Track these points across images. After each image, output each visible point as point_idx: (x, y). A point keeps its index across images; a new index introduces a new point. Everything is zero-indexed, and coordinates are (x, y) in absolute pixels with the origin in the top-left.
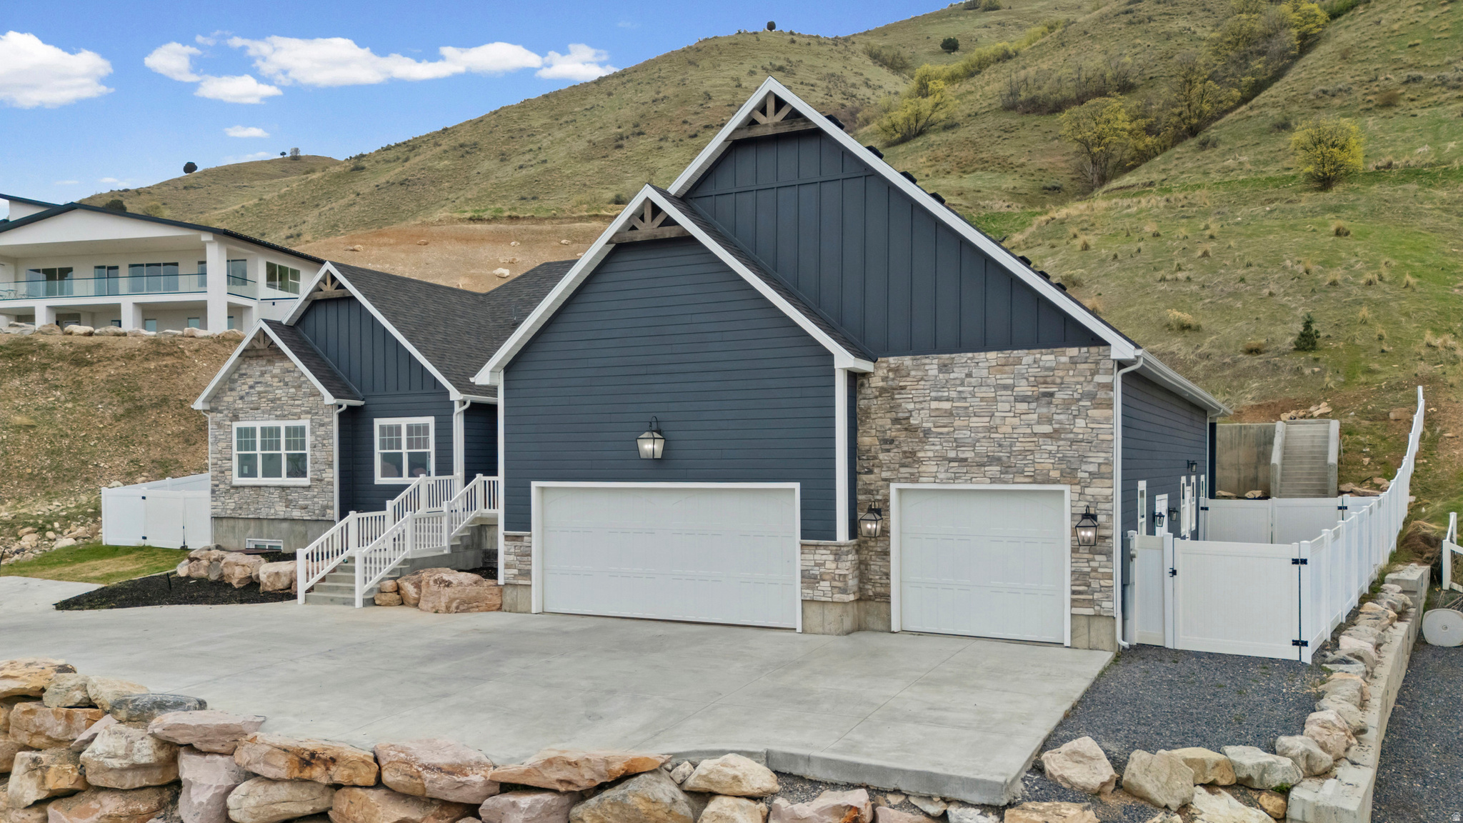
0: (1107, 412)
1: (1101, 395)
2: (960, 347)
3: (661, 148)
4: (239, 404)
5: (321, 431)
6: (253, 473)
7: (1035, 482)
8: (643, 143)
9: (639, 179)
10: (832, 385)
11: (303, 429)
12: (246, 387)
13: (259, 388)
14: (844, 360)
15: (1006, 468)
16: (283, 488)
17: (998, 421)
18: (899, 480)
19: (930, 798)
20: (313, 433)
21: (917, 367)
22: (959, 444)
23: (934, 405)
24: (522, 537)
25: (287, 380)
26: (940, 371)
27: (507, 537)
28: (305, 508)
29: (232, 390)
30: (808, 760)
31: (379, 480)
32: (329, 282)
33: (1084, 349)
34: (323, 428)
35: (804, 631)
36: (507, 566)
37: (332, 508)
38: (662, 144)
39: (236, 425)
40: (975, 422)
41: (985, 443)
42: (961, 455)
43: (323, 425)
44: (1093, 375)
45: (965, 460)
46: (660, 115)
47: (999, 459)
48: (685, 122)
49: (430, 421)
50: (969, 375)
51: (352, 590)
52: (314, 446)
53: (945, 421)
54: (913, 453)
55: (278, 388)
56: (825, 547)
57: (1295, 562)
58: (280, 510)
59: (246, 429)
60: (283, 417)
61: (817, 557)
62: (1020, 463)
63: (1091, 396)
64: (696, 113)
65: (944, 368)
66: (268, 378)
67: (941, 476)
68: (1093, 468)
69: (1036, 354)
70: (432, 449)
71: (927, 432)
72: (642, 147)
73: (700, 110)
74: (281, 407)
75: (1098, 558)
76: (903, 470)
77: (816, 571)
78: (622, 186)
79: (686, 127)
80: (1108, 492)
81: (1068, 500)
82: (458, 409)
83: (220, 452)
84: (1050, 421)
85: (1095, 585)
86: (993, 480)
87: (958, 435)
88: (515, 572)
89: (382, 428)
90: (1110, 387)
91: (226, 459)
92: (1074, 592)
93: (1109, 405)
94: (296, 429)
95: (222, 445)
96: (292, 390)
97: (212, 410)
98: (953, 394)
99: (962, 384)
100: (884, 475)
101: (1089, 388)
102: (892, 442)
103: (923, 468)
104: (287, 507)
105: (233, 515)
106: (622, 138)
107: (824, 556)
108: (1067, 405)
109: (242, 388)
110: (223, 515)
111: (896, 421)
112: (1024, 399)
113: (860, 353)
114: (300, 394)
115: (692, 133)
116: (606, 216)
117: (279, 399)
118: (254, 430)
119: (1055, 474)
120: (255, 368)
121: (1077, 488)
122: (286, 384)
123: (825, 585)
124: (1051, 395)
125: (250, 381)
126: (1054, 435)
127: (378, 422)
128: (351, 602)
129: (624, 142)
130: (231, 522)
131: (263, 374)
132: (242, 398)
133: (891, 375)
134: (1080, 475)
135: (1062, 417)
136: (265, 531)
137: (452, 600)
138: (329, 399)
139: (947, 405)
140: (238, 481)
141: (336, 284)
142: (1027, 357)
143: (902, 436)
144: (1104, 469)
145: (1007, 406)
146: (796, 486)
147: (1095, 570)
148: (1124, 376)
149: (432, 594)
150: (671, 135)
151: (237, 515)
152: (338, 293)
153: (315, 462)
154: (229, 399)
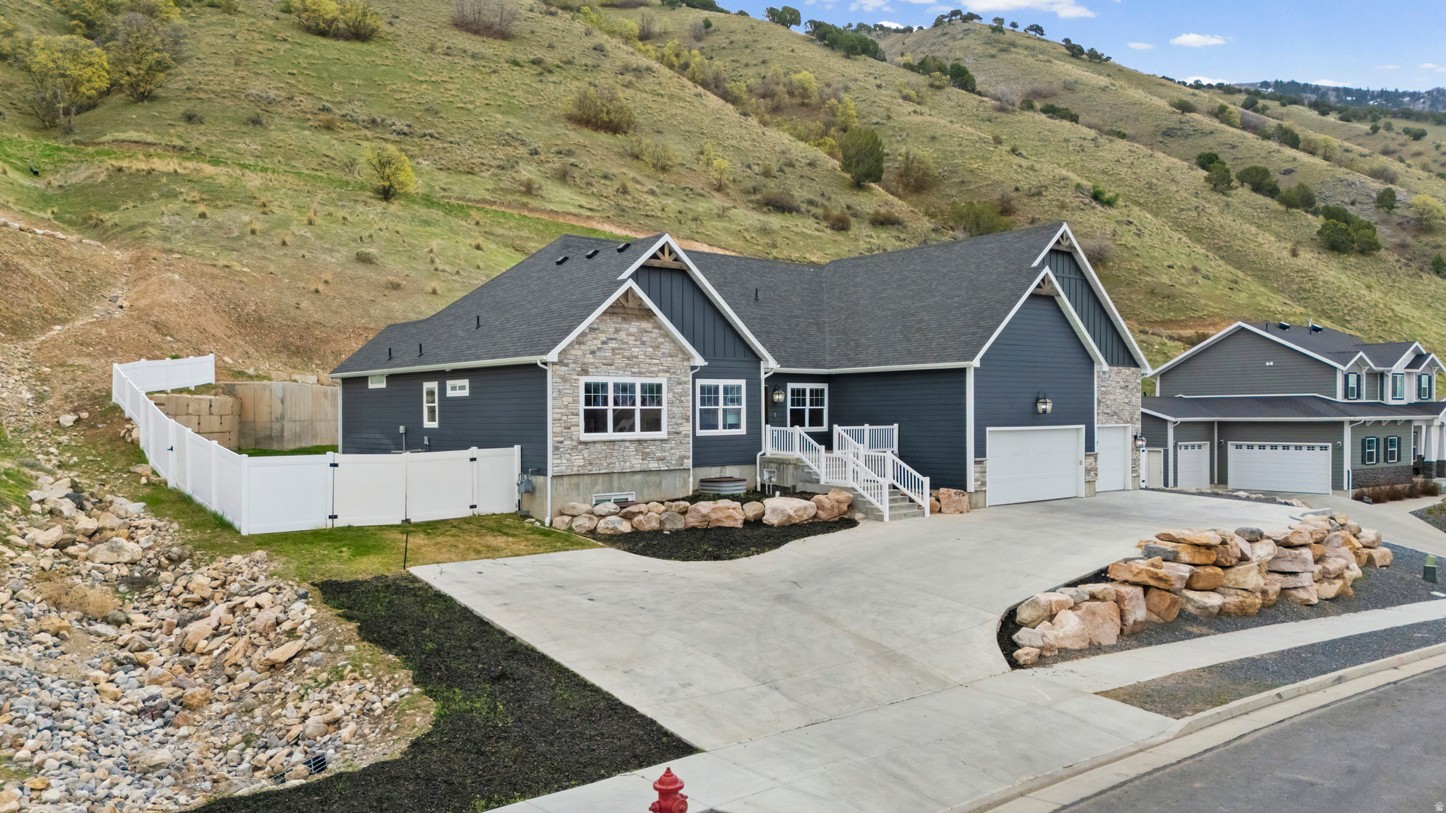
4: (590, 359)
5: (678, 389)
6: (601, 427)
7: (1124, 423)
11: (659, 387)
13: (613, 345)
15: (1118, 417)
16: (640, 441)
17: (1116, 397)
20: (670, 390)
22: (1107, 406)
23: (1102, 389)
24: (982, 462)
25: (644, 339)
27: (976, 462)
31: (699, 431)
32: (667, 252)
33: (1135, 368)
34: (681, 386)
36: (976, 480)
37: (687, 458)
39: (582, 380)
40: (1111, 397)
41: (1113, 406)
43: (679, 383)
44: (1136, 379)
47: (1116, 413)
49: (742, 383)
50: (1110, 376)
52: (671, 403)
53: (1104, 396)
55: (634, 346)
56: (1092, 455)
58: (637, 463)
59: (595, 386)
60: (640, 374)
62: (1121, 415)
66: (622, 335)
67: (1103, 421)
68: (1136, 417)
70: (743, 406)
74: (638, 364)
75: (1137, 453)
77: (1090, 467)
80: (1139, 426)
81: (1131, 430)
82: (763, 375)
83: (566, 407)
84: (1128, 397)
85: (1137, 464)
86: (1116, 422)
87: (1107, 402)
88: (980, 483)
89: (703, 388)
91: (573, 414)
92: (1132, 468)
94: (651, 386)
95: (567, 400)
96: (650, 349)
97: (556, 364)
98: (1106, 384)
99: (1108, 380)
104: (643, 459)
105: (581, 472)
108: (1131, 390)
110: (569, 472)
112: (1122, 388)
114: (659, 353)
117: (636, 357)
118: (605, 386)
121: (1133, 425)
122: (643, 343)
124: (1128, 386)
125: (603, 337)
126: (1129, 403)
127: (699, 383)
130: (575, 480)
131: (617, 331)
132: (593, 353)
134: (1134, 419)
136: (616, 484)
138: (699, 360)
141: (673, 256)
142: (1123, 370)
145: (1118, 391)
146: (1083, 426)
147: (1136, 458)
151: (586, 472)
152: (675, 265)
153: (671, 417)
154: (579, 353)
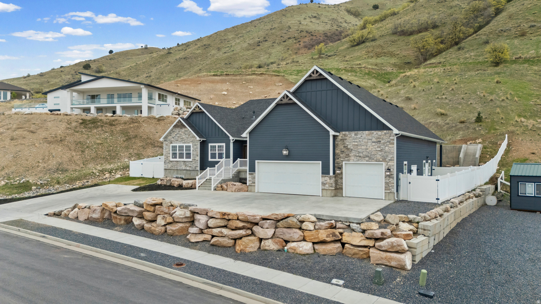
0: (393, 146)
1: (392, 141)
2: (359, 130)
3: (273, 46)
4: (172, 139)
5: (195, 147)
6: (176, 158)
7: (376, 161)
8: (267, 44)
9: (266, 57)
10: (329, 138)
11: (190, 146)
12: (174, 135)
13: (178, 135)
14: (332, 133)
15: (370, 158)
16: (184, 162)
17: (368, 147)
18: (345, 161)
19: (347, 222)
20: (193, 147)
21: (350, 134)
22: (359, 152)
23: (353, 143)
24: (253, 174)
25: (186, 133)
26: (355, 135)
27: (249, 174)
28: (190, 167)
29: (170, 135)
30: (323, 216)
31: (210, 159)
32: (197, 107)
33: (388, 131)
35: (322, 196)
36: (249, 181)
37: (198, 167)
38: (274, 44)
39: (171, 145)
40: (363, 147)
41: (365, 152)
42: (360, 155)
43: (195, 145)
44: (390, 137)
45: (361, 156)
46: (273, 34)
47: (368, 156)
48: (281, 37)
49: (224, 144)
50: (361, 136)
51: (211, 187)
52: (193, 151)
53: (356, 147)
54: (348, 154)
55: (183, 135)
56: (327, 176)
57: (437, 180)
58: (184, 167)
59: (174, 146)
60: (185, 143)
61: (325, 179)
62: (373, 157)
63: (389, 142)
64: (286, 33)
65: (356, 135)
66: (180, 132)
67: (355, 160)
68: (390, 158)
69: (377, 132)
70: (224, 152)
71: (352, 150)
72: (266, 45)
73: (287, 32)
74: (184, 140)
75: (391, 179)
76: (346, 158)
77: (325, 182)
78: (260, 59)
79: (282, 38)
80: (393, 164)
81: (384, 166)
82: (232, 141)
83: (167, 152)
84: (380, 147)
85: (390, 185)
86: (367, 161)
87: (359, 150)
88: (251, 182)
89: (211, 146)
90: (393, 140)
91: (169, 154)
92: (385, 187)
93: (393, 144)
94: (188, 146)
95: (167, 150)
96: (187, 136)
97: (165, 141)
98: (358, 141)
99: (360, 138)
100: (342, 160)
101: (389, 140)
102: (343, 152)
103: (351, 158)
106: (260, 42)
107: (327, 178)
108: (384, 143)
109: (173, 135)
110: (167, 168)
111: (344, 147)
112: (374, 142)
113: (336, 131)
114: (190, 137)
115: (284, 40)
116: (257, 74)
117: (184, 138)
118: (176, 146)
119: (381, 160)
120: (177, 130)
121: (386, 163)
123: (327, 185)
124: (380, 141)
125: (176, 133)
126: (381, 151)
127: (210, 145)
128: (211, 190)
129: (260, 44)
130: (170, 170)
131: (179, 131)
132: (173, 138)
133: (343, 136)
134: (387, 160)
135: (383, 146)
136: (179, 173)
137: (236, 189)
138: (198, 138)
139: (356, 143)
140: (172, 159)
141: (199, 108)
142: (375, 132)
143: (346, 150)
144: (392, 159)
145: (370, 144)
146: (321, 162)
147: (390, 182)
148: (397, 137)
149: (231, 187)
150: (277, 41)
152: (200, 111)
153: (193, 155)
154: (170, 138)
